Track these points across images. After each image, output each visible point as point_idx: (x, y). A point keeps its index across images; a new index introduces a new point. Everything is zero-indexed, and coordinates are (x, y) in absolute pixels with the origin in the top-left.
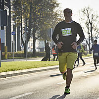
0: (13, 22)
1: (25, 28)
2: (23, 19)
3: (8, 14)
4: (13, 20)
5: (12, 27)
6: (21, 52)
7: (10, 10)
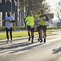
0: (19, 9)
1: (25, 13)
2: (24, 8)
3: (16, 5)
4: (19, 8)
5: (18, 12)
6: (23, 27)
7: (17, 3)
